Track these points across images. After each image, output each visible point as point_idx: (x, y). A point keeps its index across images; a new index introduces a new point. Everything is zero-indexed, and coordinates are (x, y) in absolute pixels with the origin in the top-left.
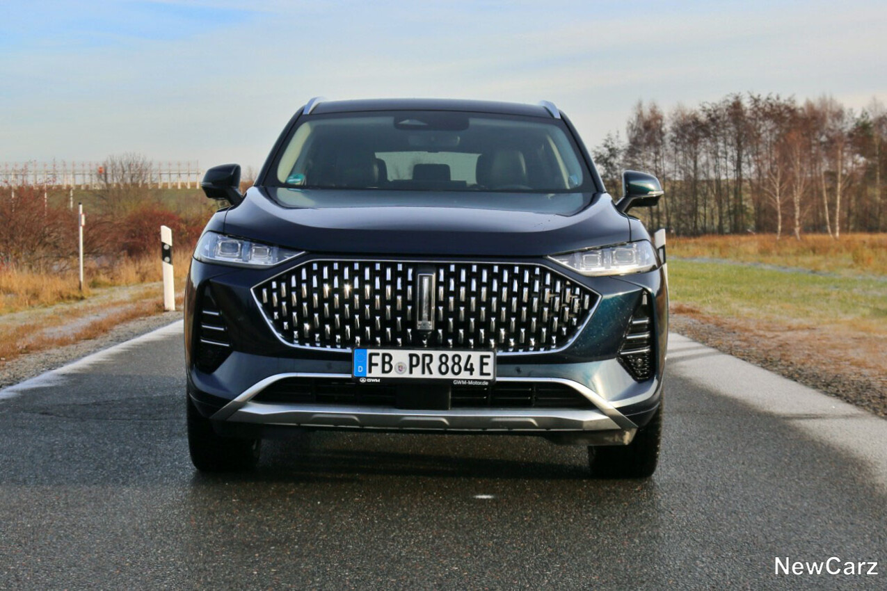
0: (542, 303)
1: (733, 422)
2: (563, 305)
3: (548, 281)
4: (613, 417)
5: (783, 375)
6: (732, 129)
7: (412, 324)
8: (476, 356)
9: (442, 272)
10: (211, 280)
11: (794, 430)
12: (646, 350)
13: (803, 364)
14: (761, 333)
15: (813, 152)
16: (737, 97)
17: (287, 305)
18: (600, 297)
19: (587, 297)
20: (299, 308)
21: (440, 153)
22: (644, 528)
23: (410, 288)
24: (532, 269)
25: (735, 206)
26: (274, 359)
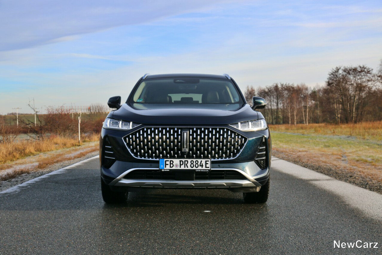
0: (227, 141)
1: (290, 182)
2: (235, 142)
3: (229, 134)
4: (253, 182)
5: (302, 166)
6: (275, 93)
7: (181, 150)
8: (204, 161)
9: (191, 131)
10: (108, 135)
11: (311, 185)
12: (264, 158)
13: (307, 162)
14: (291, 153)
15: (299, 100)
16: (277, 84)
17: (135, 143)
18: (248, 139)
19: (243, 139)
20: (140, 145)
21: (190, 94)
22: (267, 223)
23: (179, 137)
24: (223, 129)
25: (276, 116)
26: (131, 163)
